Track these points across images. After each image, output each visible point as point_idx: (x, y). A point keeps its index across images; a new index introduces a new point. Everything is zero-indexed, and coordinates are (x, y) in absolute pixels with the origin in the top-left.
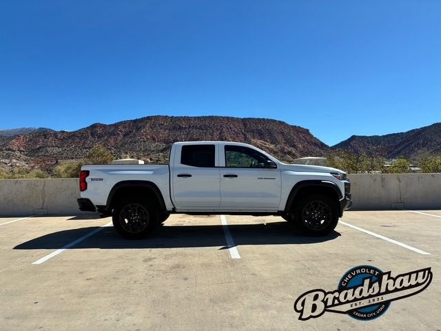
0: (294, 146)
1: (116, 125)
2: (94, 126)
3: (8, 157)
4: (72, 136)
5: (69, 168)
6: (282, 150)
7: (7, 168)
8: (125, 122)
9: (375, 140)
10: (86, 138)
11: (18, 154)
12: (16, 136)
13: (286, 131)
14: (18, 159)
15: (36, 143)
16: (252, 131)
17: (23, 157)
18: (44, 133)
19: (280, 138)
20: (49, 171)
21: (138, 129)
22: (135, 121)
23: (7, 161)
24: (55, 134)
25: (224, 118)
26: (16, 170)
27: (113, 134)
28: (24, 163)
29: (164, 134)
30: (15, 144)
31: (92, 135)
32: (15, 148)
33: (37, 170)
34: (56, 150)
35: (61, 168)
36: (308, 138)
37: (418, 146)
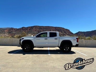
0: (66, 33)
1: (27, 28)
2: (23, 27)
3: (4, 33)
4: (18, 29)
5: (17, 36)
6: (63, 34)
7: (4, 36)
8: (29, 27)
9: (84, 33)
10: (21, 30)
11: (6, 33)
12: (6, 29)
13: (64, 30)
14: (6, 34)
15: (10, 31)
16: (57, 30)
17: (7, 34)
18: (12, 29)
19: (63, 31)
20: (13, 37)
21: (32, 28)
22: (32, 27)
23: (4, 34)
24: (15, 29)
25: (51, 27)
26: (6, 36)
27: (27, 29)
28: (7, 35)
29: (38, 30)
30: (6, 31)
31: (22, 29)
32: (6, 32)
33: (10, 37)
34: (14, 32)
35: (15, 36)
36: (69, 32)
37: (93, 34)
